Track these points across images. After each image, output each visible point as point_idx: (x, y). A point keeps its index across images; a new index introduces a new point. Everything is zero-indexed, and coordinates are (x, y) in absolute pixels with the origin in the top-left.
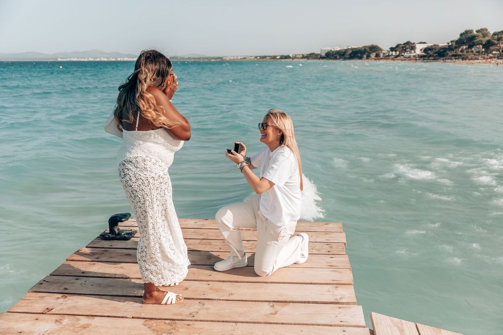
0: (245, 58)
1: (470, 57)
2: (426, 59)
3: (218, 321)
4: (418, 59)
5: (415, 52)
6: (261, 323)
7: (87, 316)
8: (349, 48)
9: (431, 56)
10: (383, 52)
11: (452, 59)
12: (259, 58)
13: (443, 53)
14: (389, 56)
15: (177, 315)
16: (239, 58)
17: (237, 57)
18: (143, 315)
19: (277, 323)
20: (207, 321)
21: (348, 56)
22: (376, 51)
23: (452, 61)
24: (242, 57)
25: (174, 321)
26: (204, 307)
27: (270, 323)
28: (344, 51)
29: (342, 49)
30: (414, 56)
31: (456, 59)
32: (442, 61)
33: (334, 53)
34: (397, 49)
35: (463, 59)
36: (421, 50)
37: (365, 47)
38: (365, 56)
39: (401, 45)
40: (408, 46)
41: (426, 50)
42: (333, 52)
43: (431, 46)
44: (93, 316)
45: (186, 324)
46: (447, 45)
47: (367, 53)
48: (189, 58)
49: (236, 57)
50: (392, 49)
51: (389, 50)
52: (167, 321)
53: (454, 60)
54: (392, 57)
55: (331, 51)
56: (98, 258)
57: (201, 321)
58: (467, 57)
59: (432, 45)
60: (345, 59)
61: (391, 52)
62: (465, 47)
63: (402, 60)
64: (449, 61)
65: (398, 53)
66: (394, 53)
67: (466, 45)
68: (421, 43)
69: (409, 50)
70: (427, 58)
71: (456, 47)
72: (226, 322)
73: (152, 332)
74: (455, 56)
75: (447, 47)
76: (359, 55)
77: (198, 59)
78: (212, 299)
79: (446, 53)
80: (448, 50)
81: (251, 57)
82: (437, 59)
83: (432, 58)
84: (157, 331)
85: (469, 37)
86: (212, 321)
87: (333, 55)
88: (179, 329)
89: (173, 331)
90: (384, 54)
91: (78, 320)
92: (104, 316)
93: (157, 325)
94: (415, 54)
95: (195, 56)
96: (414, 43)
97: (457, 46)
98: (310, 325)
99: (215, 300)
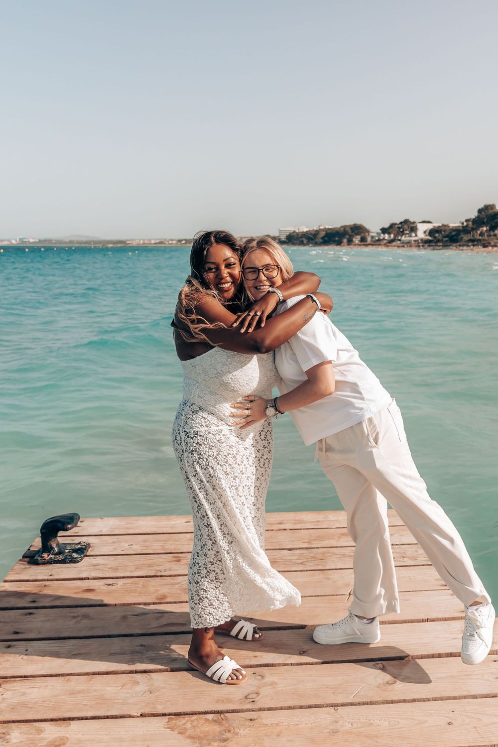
0: (161, 243)
1: (492, 243)
2: (432, 246)
3: (301, 707)
4: (421, 244)
5: (416, 236)
6: (376, 703)
7: (52, 720)
8: (321, 228)
9: (438, 241)
10: (371, 234)
11: (468, 246)
12: (184, 242)
13: (455, 238)
14: (379, 240)
15: (223, 702)
16: (153, 242)
17: (150, 240)
18: (160, 709)
19: (404, 701)
20: (281, 709)
21: (321, 240)
22: (361, 233)
23: (469, 248)
24: (158, 241)
25: (222, 715)
26: (264, 681)
27: (392, 702)
28: (313, 233)
29: (311, 229)
30: (415, 241)
31: (474, 245)
32: (454, 248)
33: (300, 236)
34: (390, 230)
35: (485, 246)
36: (425, 232)
37: (345, 227)
38: (345, 240)
39: (396, 224)
40: (408, 226)
41: (432, 232)
42: (297, 234)
43: (439, 227)
44: (64, 719)
45: (246, 719)
46: (461, 225)
47: (347, 237)
48: (71, 242)
49: (148, 240)
50: (384, 231)
51: (380, 232)
52: (210, 717)
53: (472, 247)
54: (385, 242)
55: (294, 232)
56: (34, 602)
57: (270, 709)
58: (490, 243)
59: (440, 225)
60: (316, 244)
61: (382, 235)
62: (485, 229)
63: (398, 247)
64: (465, 248)
65: (392, 236)
66: (387, 236)
67: (486, 226)
68: (424, 222)
69: (408, 232)
70: (434, 244)
71: (473, 229)
72: (316, 706)
73: (188, 741)
74: (472, 241)
75: (461, 228)
76: (337, 239)
77: (85, 243)
78: (272, 665)
79: (459, 237)
80: (462, 233)
81: (172, 240)
82: (448, 246)
83: (441, 244)
84: (199, 738)
85: (490, 214)
86: (290, 708)
87: (298, 239)
88: (237, 730)
89: (228, 735)
90: (372, 237)
91: (40, 731)
92: (86, 718)
93: (194, 727)
94: (416, 238)
95: (80, 239)
96: (414, 223)
97: (475, 227)
98: (460, 698)
99: (279, 665)
